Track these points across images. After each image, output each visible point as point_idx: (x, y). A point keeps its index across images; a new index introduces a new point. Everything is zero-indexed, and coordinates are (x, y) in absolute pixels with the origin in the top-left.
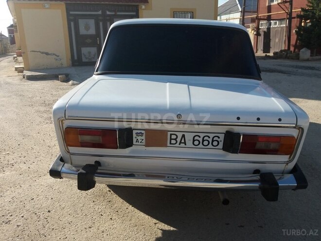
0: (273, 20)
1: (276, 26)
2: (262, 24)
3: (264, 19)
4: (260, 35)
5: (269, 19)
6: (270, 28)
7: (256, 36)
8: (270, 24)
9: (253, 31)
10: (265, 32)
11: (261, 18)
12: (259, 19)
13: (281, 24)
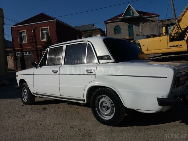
0: (25, 51)
1: (27, 55)
2: (17, 53)
3: (18, 51)
4: (18, 60)
5: (22, 51)
6: (24, 56)
7: (15, 61)
8: (23, 54)
9: (12, 58)
10: (20, 58)
11: (17, 50)
12: (15, 51)
13: (30, 53)
